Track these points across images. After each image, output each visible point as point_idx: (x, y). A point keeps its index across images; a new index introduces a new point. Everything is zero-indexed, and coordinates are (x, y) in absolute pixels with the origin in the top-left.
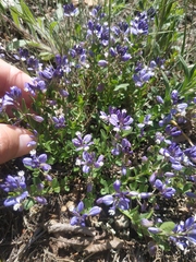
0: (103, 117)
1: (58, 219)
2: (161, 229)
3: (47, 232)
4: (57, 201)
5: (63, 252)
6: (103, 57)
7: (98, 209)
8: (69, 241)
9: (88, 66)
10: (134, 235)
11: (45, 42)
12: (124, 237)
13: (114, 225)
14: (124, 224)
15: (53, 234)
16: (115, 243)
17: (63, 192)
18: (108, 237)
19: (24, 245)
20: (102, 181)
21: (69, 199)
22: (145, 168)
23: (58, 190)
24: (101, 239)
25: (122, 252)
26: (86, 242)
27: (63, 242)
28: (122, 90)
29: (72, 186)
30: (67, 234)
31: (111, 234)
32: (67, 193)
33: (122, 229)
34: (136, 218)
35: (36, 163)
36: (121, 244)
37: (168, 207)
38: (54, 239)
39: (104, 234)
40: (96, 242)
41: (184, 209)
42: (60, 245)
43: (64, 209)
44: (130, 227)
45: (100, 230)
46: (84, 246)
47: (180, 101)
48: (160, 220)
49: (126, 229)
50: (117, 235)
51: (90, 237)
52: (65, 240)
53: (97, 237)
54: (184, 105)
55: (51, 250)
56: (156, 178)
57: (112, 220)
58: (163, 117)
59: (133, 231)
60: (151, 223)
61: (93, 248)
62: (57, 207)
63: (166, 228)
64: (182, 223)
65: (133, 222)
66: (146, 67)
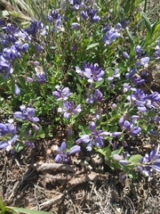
0: (78, 71)
1: (45, 160)
2: (130, 161)
3: (36, 171)
4: (43, 146)
5: (50, 186)
6: (76, 21)
7: (77, 148)
8: (55, 177)
9: (63, 29)
10: (107, 169)
11: (26, 13)
12: (99, 171)
13: (91, 162)
14: (99, 161)
15: (41, 172)
16: (92, 176)
17: (48, 138)
18: (86, 172)
19: (18, 182)
20: (80, 127)
21: (53, 143)
22: (114, 113)
23: (43, 136)
24: (81, 174)
25: (98, 183)
26: (69, 177)
27: (49, 178)
28: (92, 49)
29: (55, 133)
30: (53, 172)
31: (88, 170)
32: (51, 138)
33: (97, 165)
34: (109, 154)
35: (26, 116)
36: (97, 176)
37: (134, 145)
38: (42, 176)
39: (83, 170)
40: (77, 176)
41: (148, 146)
42: (47, 180)
43: (49, 152)
44: (104, 163)
45: (79, 166)
46: (67, 180)
47: (143, 55)
48: (128, 155)
49: (101, 165)
50: (94, 170)
51: (72, 173)
52: (51, 176)
53: (78, 172)
54: (147, 58)
55: (40, 185)
56: (125, 120)
57: (89, 158)
58: (129, 70)
59: (106, 166)
60: (122, 157)
61: (74, 181)
62: (43, 150)
63: (133, 160)
64: (147, 155)
65: (106, 158)
66: (113, 29)
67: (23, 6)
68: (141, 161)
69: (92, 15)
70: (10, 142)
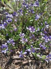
0: (27, 28)
1: (15, 55)
2: (42, 57)
3: (12, 59)
4: (14, 51)
5: (16, 64)
6: (27, 12)
8: (18, 61)
9: (23, 15)
10: (35, 59)
11: (10, 8)
12: (32, 60)
13: (30, 57)
14: (32, 56)
15: (14, 59)
16: (30, 61)
20: (27, 45)
21: (18, 50)
23: (15, 48)
24: (26, 60)
26: (22, 61)
28: (31, 21)
29: (18, 47)
30: (17, 59)
31: (29, 59)
32: (17, 49)
33: (31, 57)
34: (36, 55)
36: (31, 61)
37: (43, 51)
38: (14, 61)
40: (25, 61)
41: (47, 52)
42: (16, 62)
43: (16, 53)
45: (26, 58)
46: (22, 62)
48: (42, 55)
50: (30, 59)
51: (23, 60)
53: (25, 60)
54: (48, 25)
55: (13, 63)
56: (41, 44)
57: (29, 55)
58: (42, 28)
60: (39, 56)
61: (24, 63)
63: (43, 57)
64: (47, 55)
65: (34, 55)
66: (38, 15)
67: (10, 6)
68: (46, 57)
69: (32, 11)
70: (5, 50)
